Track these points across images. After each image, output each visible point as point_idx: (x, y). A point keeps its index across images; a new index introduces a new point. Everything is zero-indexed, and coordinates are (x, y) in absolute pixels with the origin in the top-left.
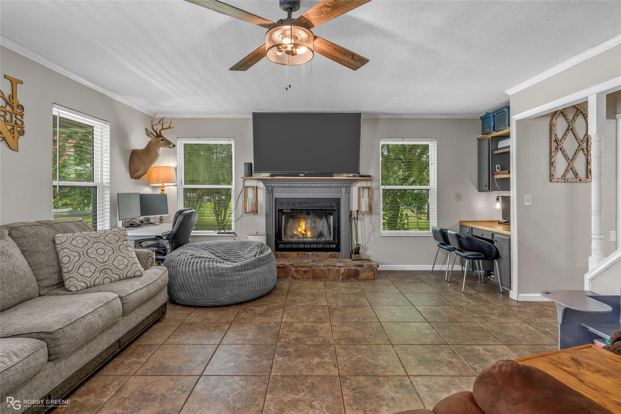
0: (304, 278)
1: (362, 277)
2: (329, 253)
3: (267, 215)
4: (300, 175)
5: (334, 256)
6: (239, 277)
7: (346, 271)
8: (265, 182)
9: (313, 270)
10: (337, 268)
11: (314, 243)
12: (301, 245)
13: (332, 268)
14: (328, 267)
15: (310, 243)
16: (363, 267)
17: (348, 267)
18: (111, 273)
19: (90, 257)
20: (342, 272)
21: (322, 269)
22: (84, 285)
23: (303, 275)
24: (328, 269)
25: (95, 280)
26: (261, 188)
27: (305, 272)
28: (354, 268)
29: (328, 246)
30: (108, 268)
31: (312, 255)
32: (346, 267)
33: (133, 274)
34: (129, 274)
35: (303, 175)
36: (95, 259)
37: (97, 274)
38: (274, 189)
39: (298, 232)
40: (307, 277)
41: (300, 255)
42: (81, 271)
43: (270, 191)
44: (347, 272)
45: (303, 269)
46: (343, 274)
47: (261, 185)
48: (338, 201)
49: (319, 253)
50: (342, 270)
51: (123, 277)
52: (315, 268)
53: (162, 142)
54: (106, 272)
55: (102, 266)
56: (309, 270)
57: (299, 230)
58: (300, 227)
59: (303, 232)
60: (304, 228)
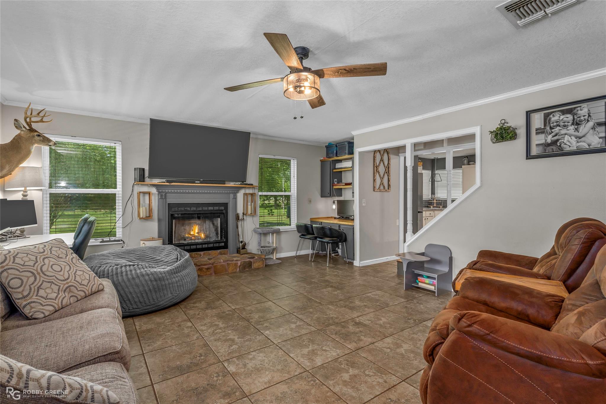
0: (207, 275)
1: (255, 267)
2: (219, 251)
3: (159, 220)
4: (196, 182)
5: (223, 253)
6: (177, 279)
7: (242, 263)
8: (157, 188)
9: (215, 267)
10: (235, 262)
11: (205, 244)
12: (194, 246)
13: (230, 262)
14: (228, 262)
15: (202, 244)
16: (254, 259)
17: (244, 260)
18: (76, 291)
19: (47, 276)
20: (239, 264)
21: (223, 264)
22: (51, 308)
23: (206, 272)
24: (228, 263)
25: (62, 301)
26: (155, 194)
27: (208, 269)
28: (248, 260)
29: (217, 245)
30: (73, 286)
31: (204, 254)
32: (242, 260)
33: (97, 289)
34: (93, 290)
35: (199, 182)
36: (54, 277)
37: (61, 294)
38: (167, 194)
39: (191, 235)
40: (209, 273)
41: (193, 255)
42: (42, 293)
43: (162, 196)
44: (243, 264)
45: (206, 267)
46: (240, 266)
47: (154, 190)
48: (226, 205)
49: (210, 252)
50: (239, 263)
51: (89, 293)
52: (216, 265)
54: (70, 291)
55: (65, 284)
56: (211, 267)
57: (192, 233)
58: (192, 230)
59: (196, 235)
60: (197, 231)
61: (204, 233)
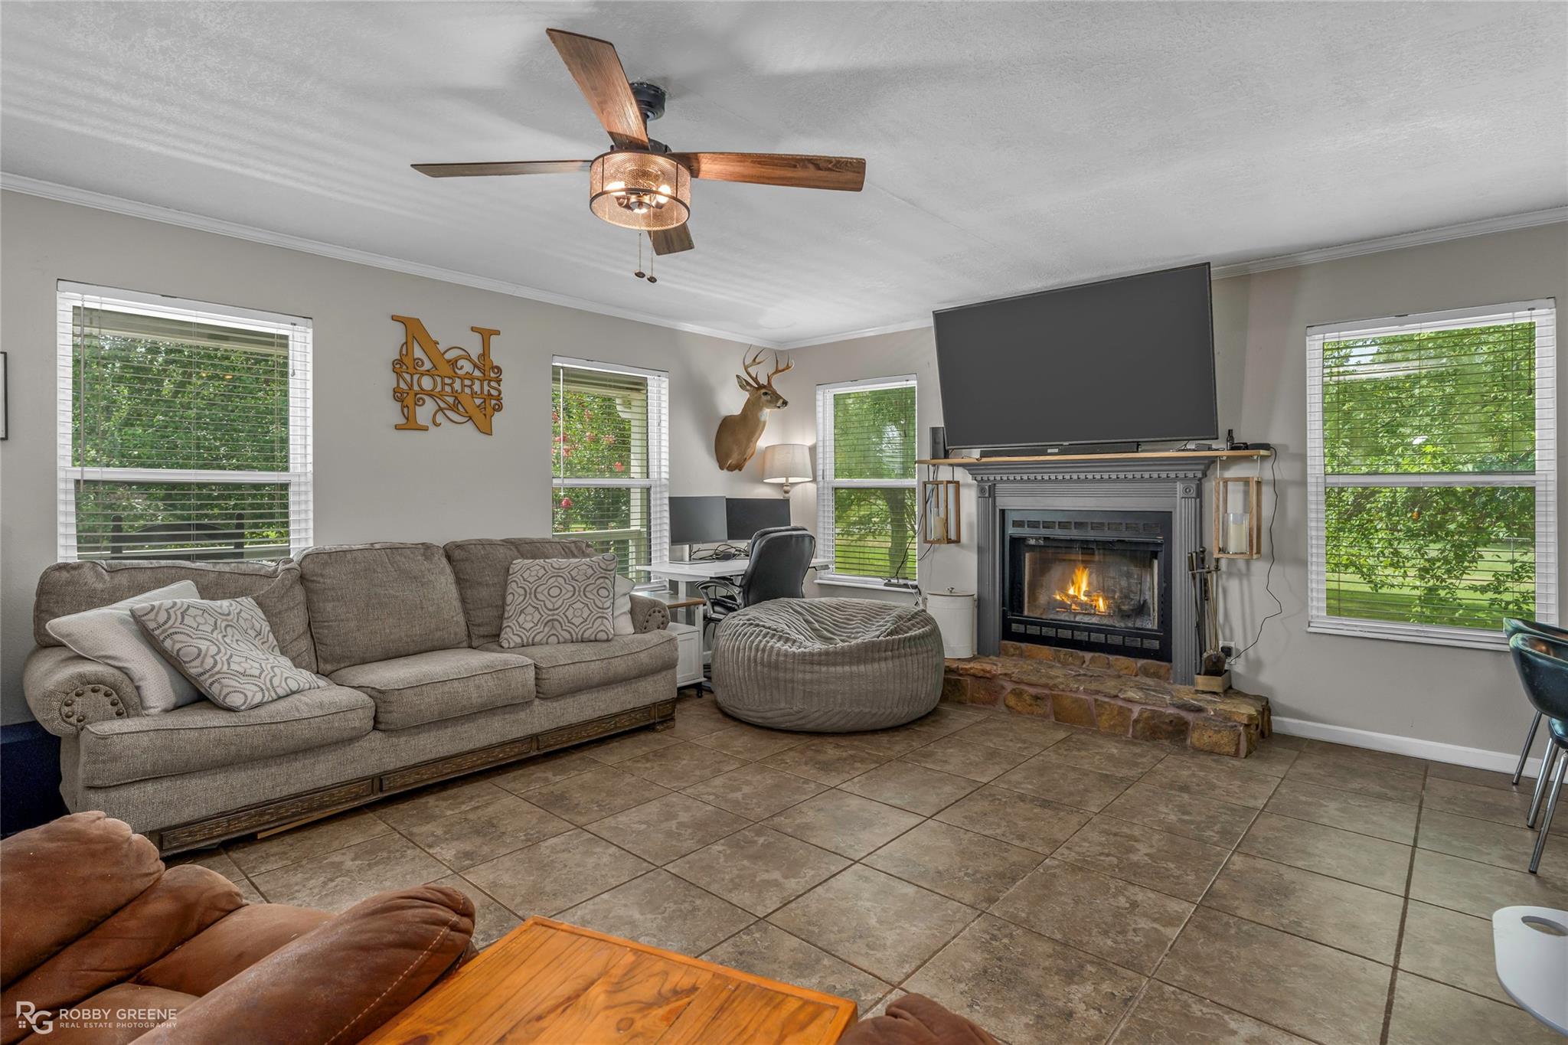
0: (1033, 714)
1: (1195, 740)
2: (1141, 662)
3: (980, 550)
4: (1049, 451)
5: (1152, 671)
6: (808, 676)
7: (1146, 715)
8: (974, 472)
9: (1055, 698)
10: (1120, 703)
11: (1099, 631)
12: (1065, 631)
13: (1107, 700)
14: (1097, 697)
15: (1099, 629)
16: (1204, 715)
17: (1154, 704)
18: (560, 630)
19: (537, 599)
20: (1135, 715)
21: (1081, 699)
22: (518, 640)
23: (1030, 705)
24: (1096, 700)
25: (535, 635)
26: (969, 486)
27: (1036, 698)
28: (1171, 711)
29: (1137, 643)
30: (557, 620)
31: (1092, 660)
32: (1145, 704)
33: (593, 636)
34: (586, 635)
35: (1056, 450)
36: (542, 603)
37: (540, 627)
38: (998, 486)
39: (1068, 596)
40: (1041, 711)
41: (1062, 656)
42: (521, 619)
43: (988, 493)
44: (1148, 719)
45: (1033, 691)
46: (1136, 721)
47: (961, 475)
48: (1163, 520)
49: (1112, 658)
50: (1136, 710)
51: (577, 638)
52: (1059, 693)
53: (764, 398)
54: (553, 627)
55: (549, 615)
56: (1047, 695)
57: (1071, 591)
58: (1073, 583)
59: (1084, 598)
60: (1084, 587)
61: (1106, 598)
